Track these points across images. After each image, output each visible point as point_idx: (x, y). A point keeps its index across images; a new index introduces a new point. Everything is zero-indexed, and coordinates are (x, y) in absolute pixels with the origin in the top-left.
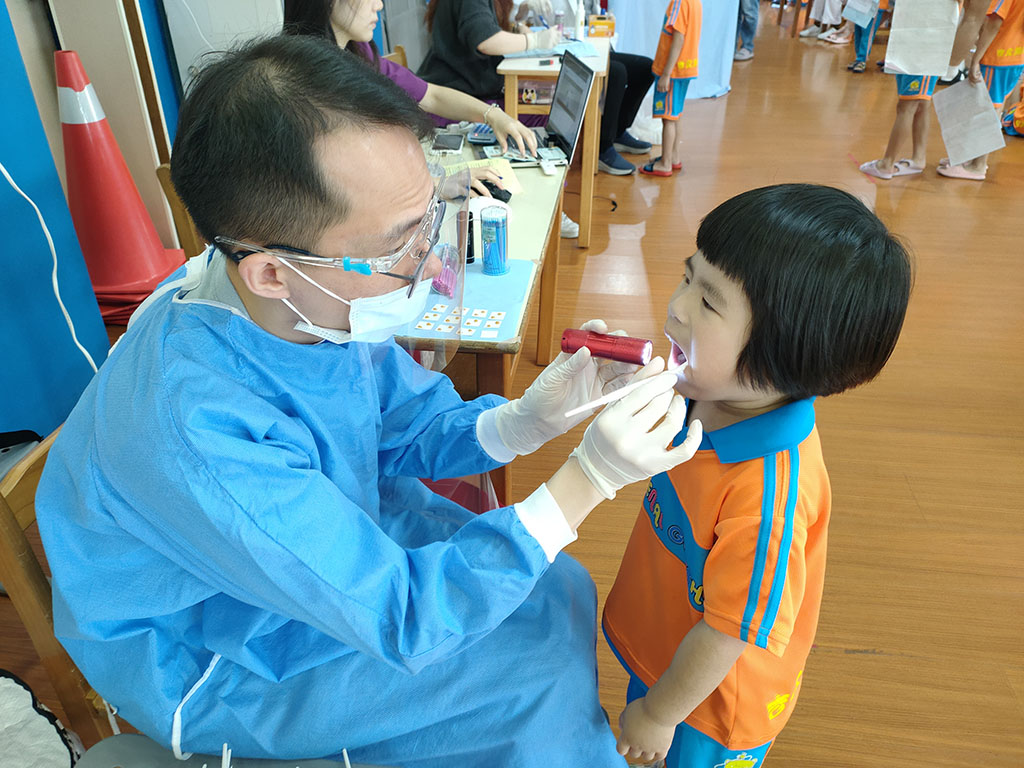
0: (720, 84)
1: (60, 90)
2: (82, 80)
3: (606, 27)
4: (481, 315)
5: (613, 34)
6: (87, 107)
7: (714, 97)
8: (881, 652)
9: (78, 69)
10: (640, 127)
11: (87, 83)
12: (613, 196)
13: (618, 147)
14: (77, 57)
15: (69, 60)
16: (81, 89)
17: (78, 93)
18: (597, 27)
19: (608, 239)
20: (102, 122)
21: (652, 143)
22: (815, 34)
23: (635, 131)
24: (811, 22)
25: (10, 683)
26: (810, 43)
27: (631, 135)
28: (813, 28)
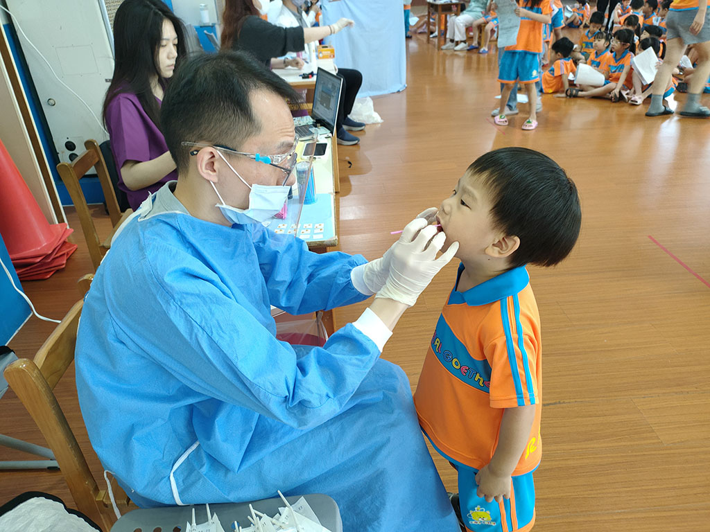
0: (401, 84)
3: (329, 52)
4: (309, 227)
5: (334, 56)
7: (399, 92)
8: (564, 403)
10: (355, 115)
12: (348, 158)
13: (345, 127)
18: (323, 52)
19: (351, 185)
21: (365, 123)
22: (452, 48)
23: (353, 116)
24: (448, 40)
25: (42, 500)
26: (449, 53)
27: (351, 118)
28: (449, 44)
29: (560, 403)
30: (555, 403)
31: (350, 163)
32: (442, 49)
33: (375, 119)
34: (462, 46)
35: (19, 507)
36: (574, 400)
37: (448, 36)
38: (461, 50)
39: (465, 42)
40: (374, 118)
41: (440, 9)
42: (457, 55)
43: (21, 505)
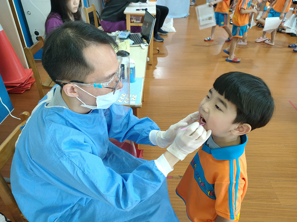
0: (186, 13)
12: (158, 48)
20: (2, 31)
21: (168, 32)
31: (158, 51)
40: (172, 30)
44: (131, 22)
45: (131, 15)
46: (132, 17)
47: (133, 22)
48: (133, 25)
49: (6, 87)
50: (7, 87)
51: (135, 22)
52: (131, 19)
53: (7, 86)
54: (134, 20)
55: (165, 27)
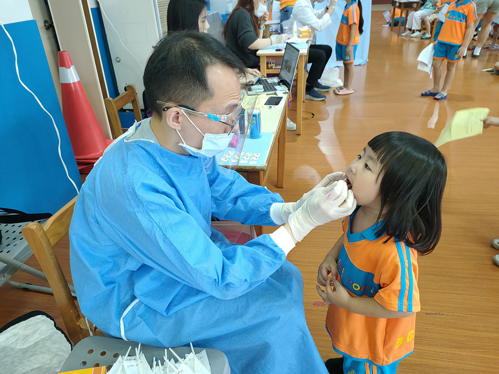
0: (362, 59)
1: (61, 68)
2: (70, 63)
3: (307, 33)
4: (249, 155)
6: (72, 76)
7: (360, 65)
8: (443, 314)
9: (68, 59)
11: (72, 65)
12: (312, 111)
14: (68, 53)
15: (64, 55)
16: (69, 68)
17: (68, 69)
18: (303, 33)
20: (79, 82)
22: (409, 35)
24: (407, 29)
25: (44, 317)
26: (407, 39)
27: (320, 83)
28: (408, 32)
29: (439, 314)
30: (436, 314)
31: (313, 114)
32: (402, 36)
33: (339, 84)
34: (417, 34)
35: (30, 319)
36: (452, 314)
37: (407, 26)
38: (416, 37)
39: (419, 31)
40: (337, 83)
41: (402, 6)
42: (412, 41)
43: (32, 318)
44: (268, 68)
45: (268, 57)
46: (270, 60)
47: (272, 67)
48: (271, 71)
49: (77, 164)
50: (79, 164)
51: (274, 68)
52: (268, 63)
53: (80, 162)
54: (272, 64)
55: (325, 79)
